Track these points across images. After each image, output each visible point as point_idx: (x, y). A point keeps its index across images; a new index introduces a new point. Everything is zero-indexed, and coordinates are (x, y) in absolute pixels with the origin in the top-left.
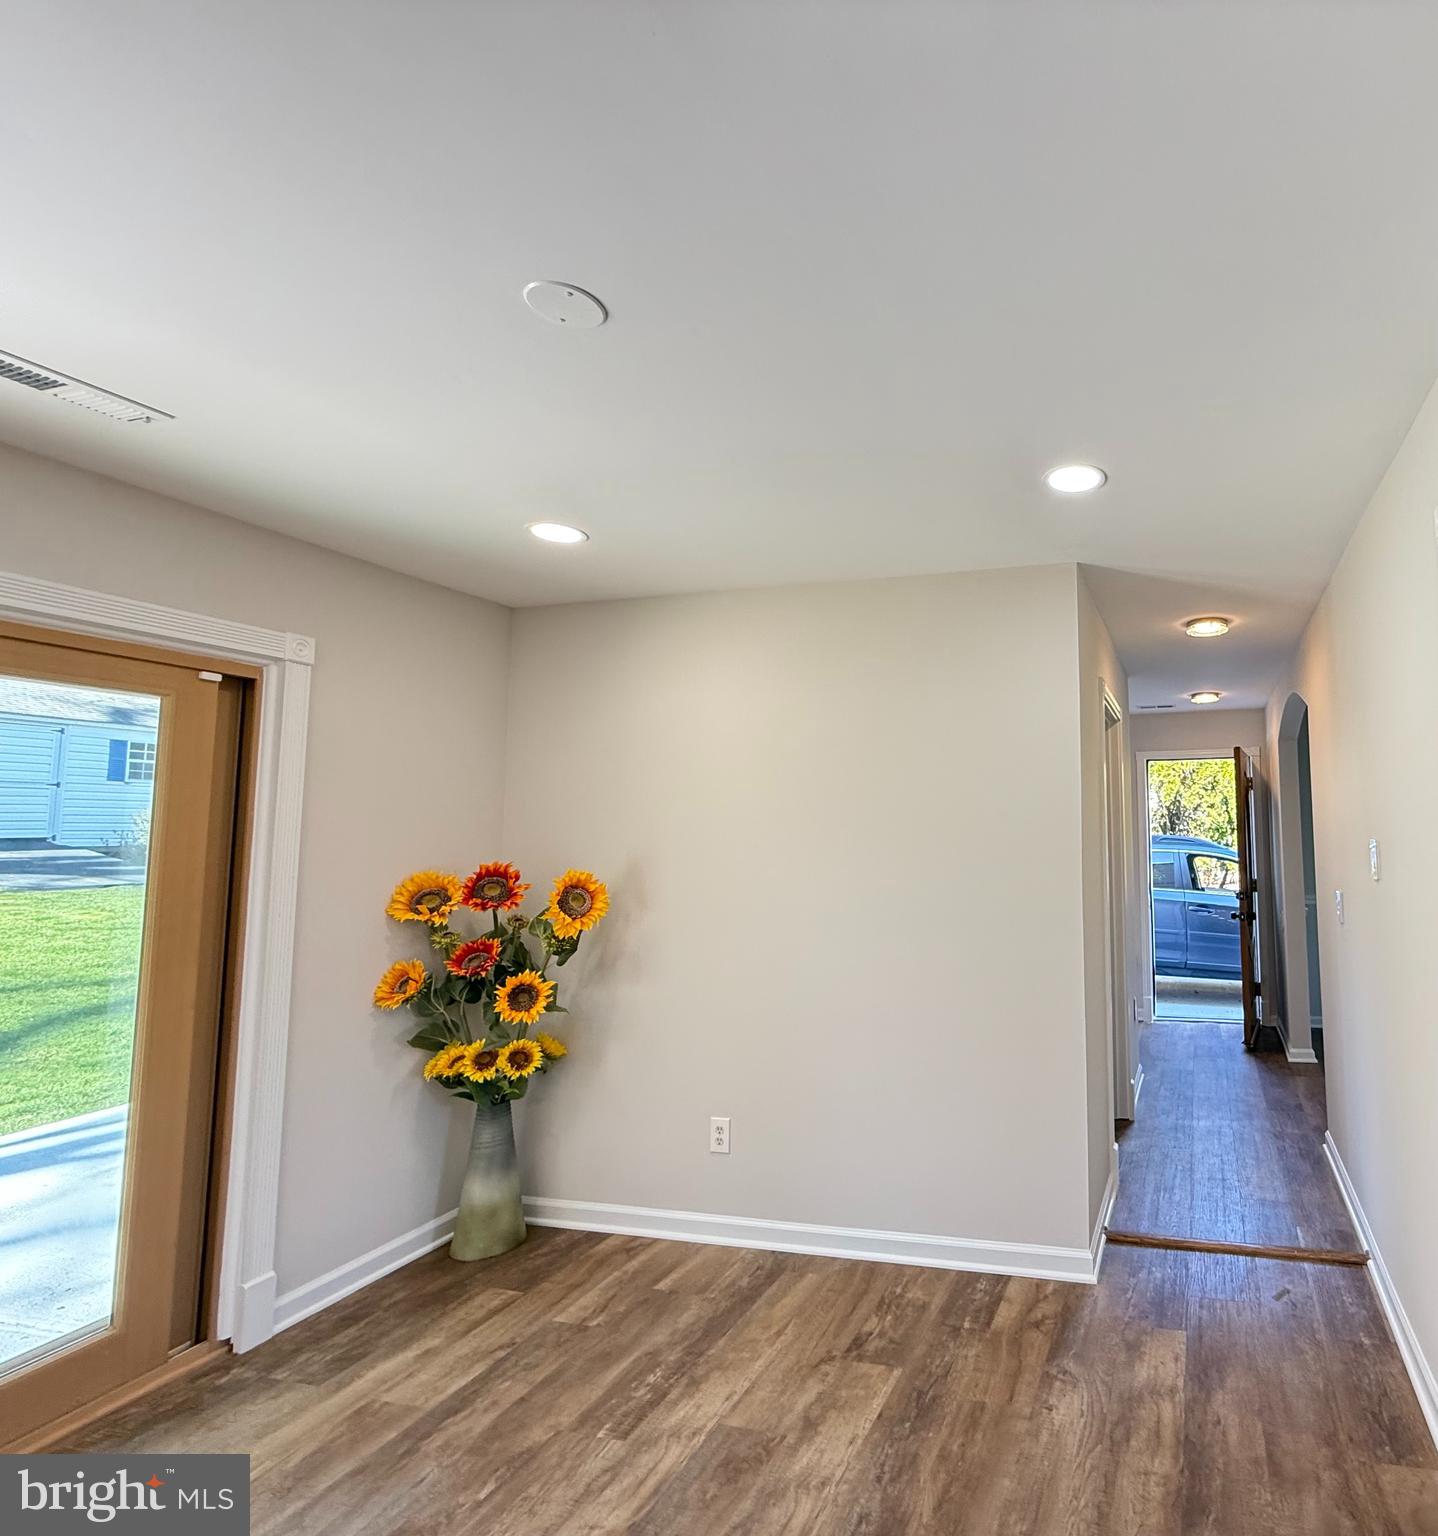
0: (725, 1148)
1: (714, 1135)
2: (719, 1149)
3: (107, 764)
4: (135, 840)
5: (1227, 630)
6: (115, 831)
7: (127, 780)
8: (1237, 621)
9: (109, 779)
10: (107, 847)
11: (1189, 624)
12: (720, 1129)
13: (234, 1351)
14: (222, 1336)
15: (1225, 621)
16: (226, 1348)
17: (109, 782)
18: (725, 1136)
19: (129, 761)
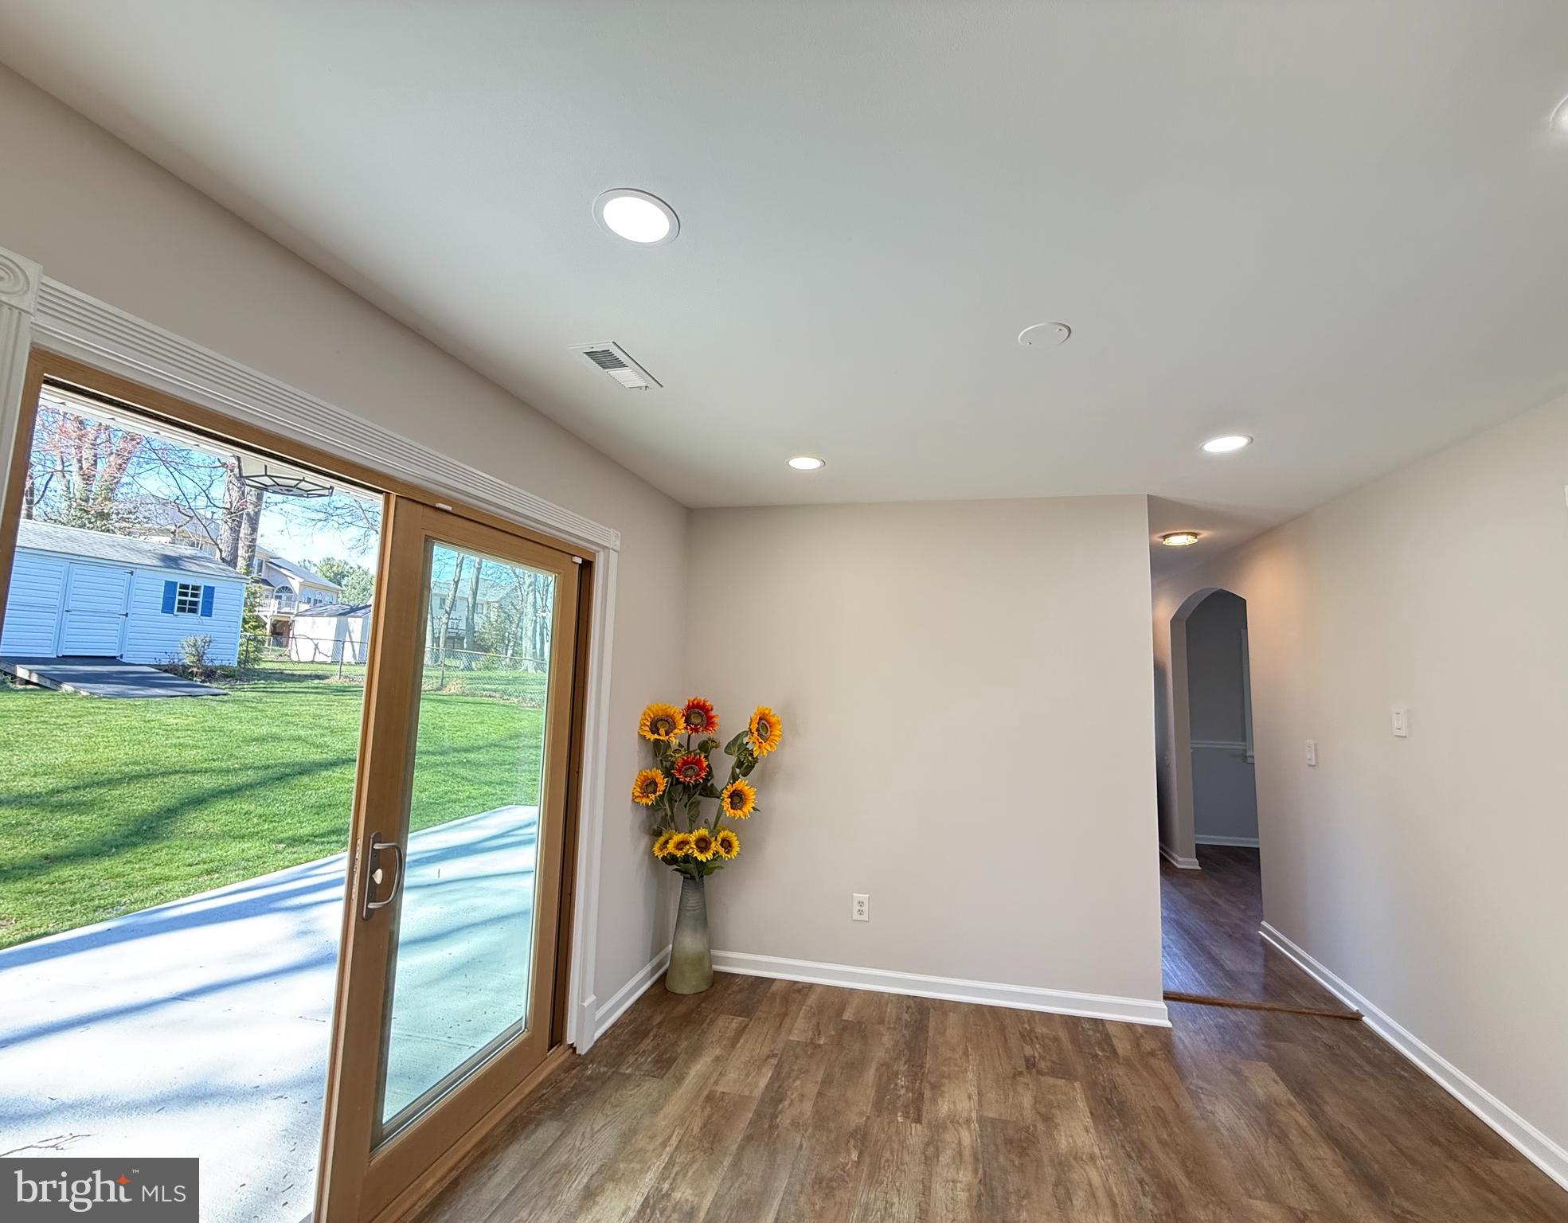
0: (865, 917)
1: (857, 908)
2: (861, 918)
3: (162, 600)
4: (180, 660)
5: (1196, 540)
6: (166, 653)
7: (175, 613)
8: (1205, 534)
9: (162, 612)
10: (159, 665)
11: (1165, 537)
12: (861, 903)
13: (577, 1053)
14: (569, 1042)
15: (1195, 535)
16: (571, 1050)
17: (163, 614)
18: (865, 908)
19: (178, 598)
